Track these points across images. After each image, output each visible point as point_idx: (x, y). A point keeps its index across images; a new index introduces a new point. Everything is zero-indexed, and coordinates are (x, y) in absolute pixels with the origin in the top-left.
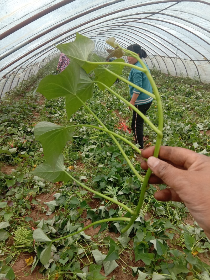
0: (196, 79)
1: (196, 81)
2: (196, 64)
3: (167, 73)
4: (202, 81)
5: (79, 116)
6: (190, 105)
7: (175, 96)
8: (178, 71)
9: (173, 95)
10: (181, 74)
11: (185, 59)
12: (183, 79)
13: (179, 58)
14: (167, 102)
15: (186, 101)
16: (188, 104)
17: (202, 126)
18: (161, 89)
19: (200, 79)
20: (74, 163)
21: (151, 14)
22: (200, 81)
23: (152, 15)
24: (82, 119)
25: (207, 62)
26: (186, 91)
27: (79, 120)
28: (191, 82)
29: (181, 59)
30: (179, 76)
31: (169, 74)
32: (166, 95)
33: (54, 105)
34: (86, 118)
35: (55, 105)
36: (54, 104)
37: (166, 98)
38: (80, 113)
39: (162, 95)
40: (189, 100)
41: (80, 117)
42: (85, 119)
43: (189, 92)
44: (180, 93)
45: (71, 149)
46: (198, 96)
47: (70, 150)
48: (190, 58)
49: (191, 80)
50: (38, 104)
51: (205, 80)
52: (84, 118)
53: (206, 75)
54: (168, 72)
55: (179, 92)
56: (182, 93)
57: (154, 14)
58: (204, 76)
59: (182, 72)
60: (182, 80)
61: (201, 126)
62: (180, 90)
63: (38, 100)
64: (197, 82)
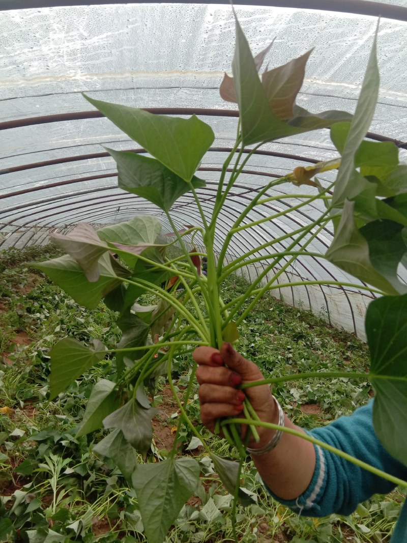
0: (323, 317)
1: (321, 320)
2: (324, 291)
3: (278, 298)
4: (332, 323)
5: (78, 325)
6: (294, 355)
7: (276, 335)
8: (296, 299)
9: (273, 333)
10: (301, 304)
11: (307, 279)
12: (300, 312)
13: (300, 275)
14: (255, 341)
15: (288, 347)
16: (291, 353)
17: (299, 395)
18: (255, 317)
19: (329, 319)
20: (18, 404)
21: (247, 191)
22: (328, 323)
23: (249, 192)
24: (81, 331)
25: (342, 291)
26: (296, 331)
27: (75, 333)
28: (313, 321)
29: (301, 278)
30: (297, 306)
31: (282, 300)
32: (258, 329)
33: (44, 299)
34: (90, 332)
35: (46, 300)
36: (45, 297)
37: (258, 334)
38: (82, 321)
39: (252, 328)
40: (295, 346)
41: (80, 327)
42: (88, 333)
43: (300, 333)
44: (286, 332)
45: (27, 376)
46: (313, 343)
47: (23, 378)
48: (315, 278)
49: (313, 316)
50: (17, 292)
51: (336, 322)
52: (86, 331)
53: (339, 313)
54: (281, 296)
55: (283, 330)
56: (288, 332)
57: (251, 191)
58: (336, 316)
59: (302, 300)
60: (299, 314)
61: (297, 394)
62: (287, 328)
63: (22, 286)
64: (323, 322)
